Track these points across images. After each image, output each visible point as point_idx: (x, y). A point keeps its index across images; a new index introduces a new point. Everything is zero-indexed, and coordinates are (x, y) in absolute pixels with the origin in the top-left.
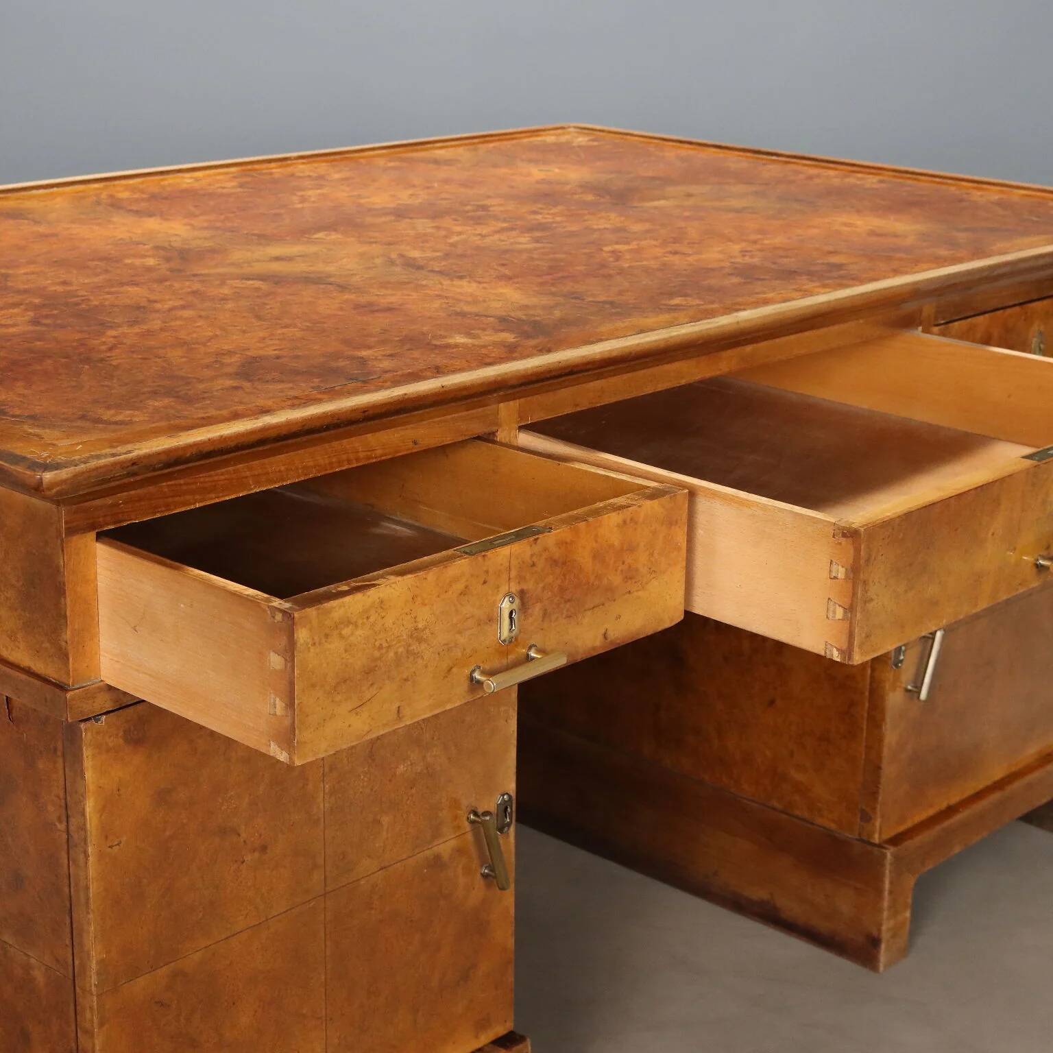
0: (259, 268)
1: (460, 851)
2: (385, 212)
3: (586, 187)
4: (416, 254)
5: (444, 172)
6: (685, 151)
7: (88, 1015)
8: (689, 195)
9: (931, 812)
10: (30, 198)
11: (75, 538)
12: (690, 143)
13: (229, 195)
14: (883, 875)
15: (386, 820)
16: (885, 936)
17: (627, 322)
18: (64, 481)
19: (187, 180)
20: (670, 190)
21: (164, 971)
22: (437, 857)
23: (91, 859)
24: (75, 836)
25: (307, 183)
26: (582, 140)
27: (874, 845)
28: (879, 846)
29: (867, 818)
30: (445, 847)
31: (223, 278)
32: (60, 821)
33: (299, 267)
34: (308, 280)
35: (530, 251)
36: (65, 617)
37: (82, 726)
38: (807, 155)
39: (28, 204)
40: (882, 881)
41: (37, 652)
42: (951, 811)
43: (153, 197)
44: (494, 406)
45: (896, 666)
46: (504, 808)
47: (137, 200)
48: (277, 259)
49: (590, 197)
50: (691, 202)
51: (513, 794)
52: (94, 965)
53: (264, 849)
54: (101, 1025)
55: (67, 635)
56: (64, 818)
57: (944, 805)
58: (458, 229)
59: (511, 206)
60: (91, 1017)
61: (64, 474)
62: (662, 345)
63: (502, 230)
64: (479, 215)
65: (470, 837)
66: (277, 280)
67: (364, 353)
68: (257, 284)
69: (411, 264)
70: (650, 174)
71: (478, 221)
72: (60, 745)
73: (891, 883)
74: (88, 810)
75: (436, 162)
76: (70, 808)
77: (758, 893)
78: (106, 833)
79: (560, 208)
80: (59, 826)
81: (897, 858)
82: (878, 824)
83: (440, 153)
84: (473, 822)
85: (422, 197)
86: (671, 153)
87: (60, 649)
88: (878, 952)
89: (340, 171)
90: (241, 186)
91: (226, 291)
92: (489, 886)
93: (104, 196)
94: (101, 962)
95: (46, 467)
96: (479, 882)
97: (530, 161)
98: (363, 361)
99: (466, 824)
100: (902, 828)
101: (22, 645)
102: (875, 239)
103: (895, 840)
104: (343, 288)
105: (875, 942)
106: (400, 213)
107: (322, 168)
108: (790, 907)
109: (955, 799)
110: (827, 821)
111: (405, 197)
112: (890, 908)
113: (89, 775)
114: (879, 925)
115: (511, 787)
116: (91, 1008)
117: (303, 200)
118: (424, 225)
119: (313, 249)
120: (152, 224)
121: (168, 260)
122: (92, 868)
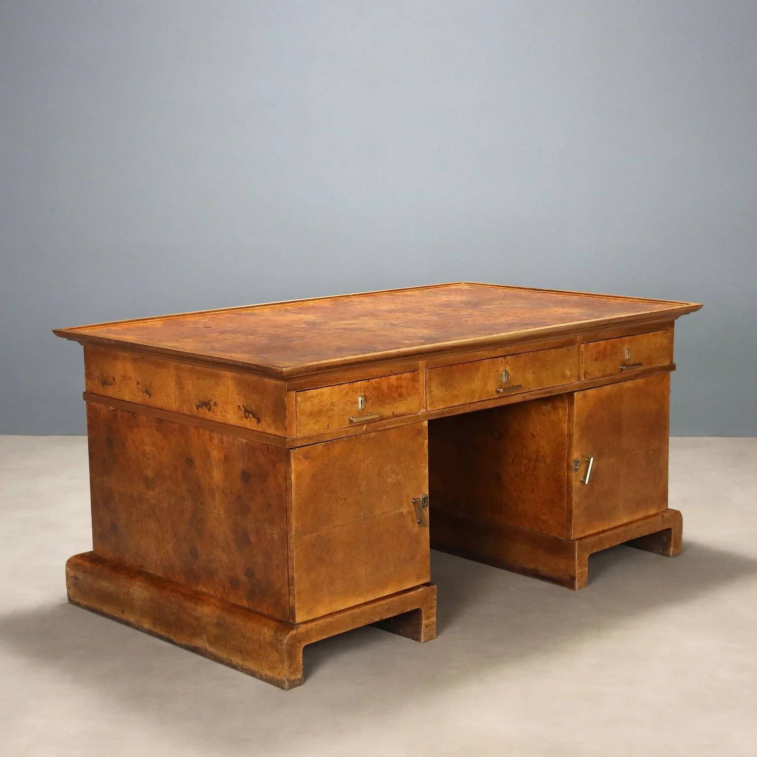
0: (341, 327)
1: (410, 513)
2: (385, 311)
3: (462, 302)
4: (395, 322)
5: (408, 299)
6: (506, 290)
7: (291, 545)
8: (501, 304)
9: (595, 531)
10: (255, 309)
11: (289, 392)
12: (509, 287)
13: (328, 308)
14: (575, 550)
15: (384, 497)
16: (577, 576)
17: (463, 337)
18: (289, 371)
19: (311, 303)
20: (495, 302)
21: (314, 535)
22: (402, 513)
23: (293, 493)
24: (288, 487)
25: (357, 303)
26: (466, 287)
27: (572, 540)
28: (573, 540)
29: (569, 530)
30: (405, 510)
31: (328, 330)
32: (283, 483)
33: (354, 326)
34: (357, 329)
35: (436, 321)
36: (286, 416)
37: (291, 451)
38: (554, 290)
39: (256, 311)
40: (575, 554)
41: (277, 429)
42: (603, 531)
43: (300, 308)
44: (417, 362)
45: (576, 470)
46: (425, 499)
47: (295, 310)
48: (347, 324)
49: (463, 305)
50: (502, 305)
51: (428, 495)
52: (294, 528)
53: (345, 499)
54: (296, 548)
55: (287, 422)
56: (285, 482)
57: (601, 529)
58: (411, 315)
59: (432, 308)
60: (292, 546)
61: (289, 369)
62: (473, 342)
63: (427, 315)
64: (420, 311)
65: (413, 508)
66: (346, 329)
67: (375, 345)
68: (340, 330)
69: (392, 325)
70: (489, 297)
71: (419, 313)
72: (283, 459)
73: (578, 554)
74: (292, 477)
75: (407, 296)
76: (287, 478)
77: (531, 566)
78: (297, 486)
79: (450, 309)
80: (283, 485)
81: (580, 545)
82: (572, 532)
83: (409, 293)
84: (413, 503)
85: (400, 306)
86: (500, 291)
87: (285, 427)
88: (575, 582)
89: (369, 300)
90: (332, 304)
91: (329, 332)
92: (420, 527)
93: (282, 308)
94: (296, 527)
95: (283, 367)
96: (417, 524)
97: (443, 295)
98: (375, 347)
99: (412, 503)
100: (583, 535)
101: (272, 427)
102: (564, 315)
103: (580, 539)
104: (369, 331)
105: (573, 578)
106: (391, 311)
107: (362, 299)
108: (543, 569)
109: (606, 528)
110: (554, 534)
111: (393, 307)
112: (578, 564)
113: (292, 466)
114: (575, 572)
115: (427, 493)
116: (293, 542)
117: (355, 308)
118: (399, 314)
119: (358, 321)
120: (302, 316)
121: (309, 325)
122: (293, 497)
